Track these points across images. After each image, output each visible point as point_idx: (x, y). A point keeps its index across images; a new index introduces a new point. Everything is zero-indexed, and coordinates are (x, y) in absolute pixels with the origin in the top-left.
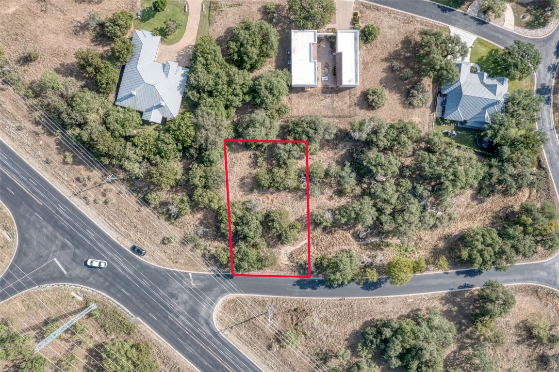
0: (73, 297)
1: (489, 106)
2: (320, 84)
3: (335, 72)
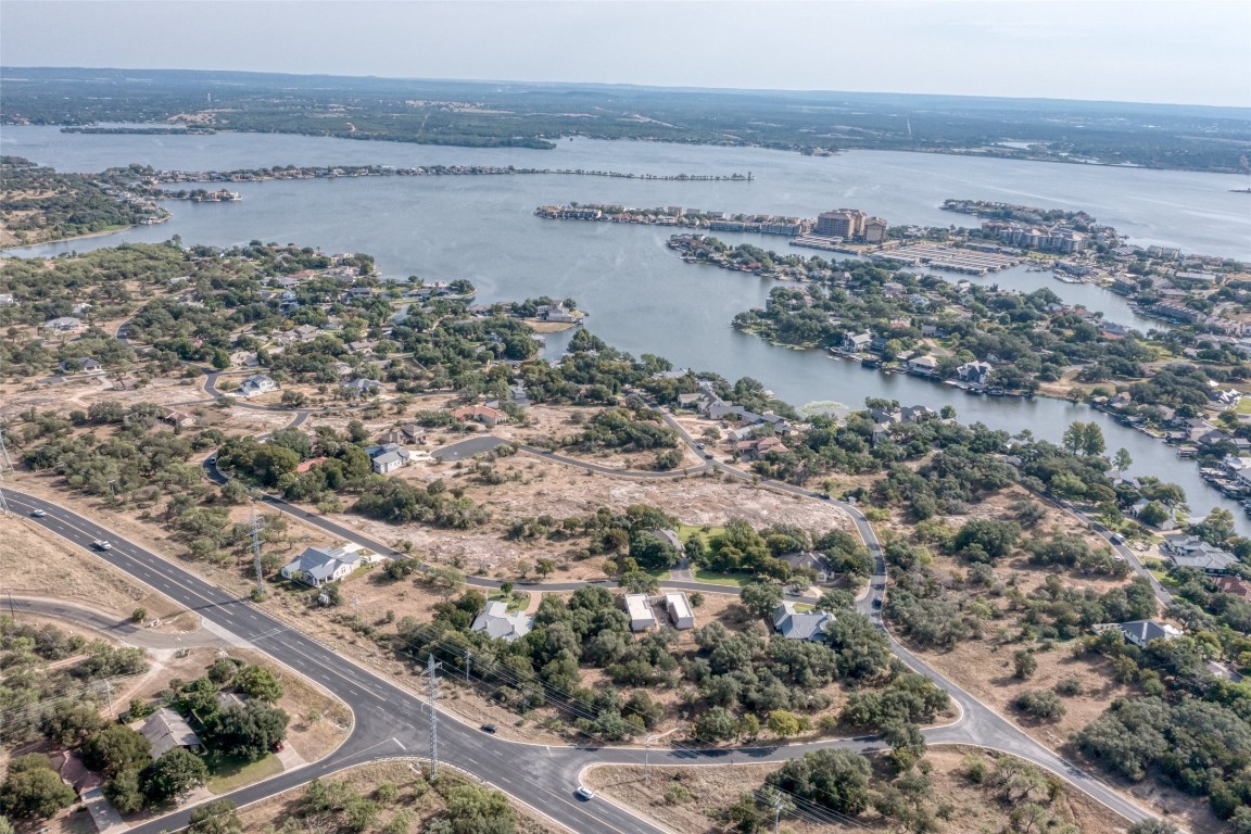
0: (410, 770)
1: (820, 621)
2: (658, 628)
3: (671, 619)
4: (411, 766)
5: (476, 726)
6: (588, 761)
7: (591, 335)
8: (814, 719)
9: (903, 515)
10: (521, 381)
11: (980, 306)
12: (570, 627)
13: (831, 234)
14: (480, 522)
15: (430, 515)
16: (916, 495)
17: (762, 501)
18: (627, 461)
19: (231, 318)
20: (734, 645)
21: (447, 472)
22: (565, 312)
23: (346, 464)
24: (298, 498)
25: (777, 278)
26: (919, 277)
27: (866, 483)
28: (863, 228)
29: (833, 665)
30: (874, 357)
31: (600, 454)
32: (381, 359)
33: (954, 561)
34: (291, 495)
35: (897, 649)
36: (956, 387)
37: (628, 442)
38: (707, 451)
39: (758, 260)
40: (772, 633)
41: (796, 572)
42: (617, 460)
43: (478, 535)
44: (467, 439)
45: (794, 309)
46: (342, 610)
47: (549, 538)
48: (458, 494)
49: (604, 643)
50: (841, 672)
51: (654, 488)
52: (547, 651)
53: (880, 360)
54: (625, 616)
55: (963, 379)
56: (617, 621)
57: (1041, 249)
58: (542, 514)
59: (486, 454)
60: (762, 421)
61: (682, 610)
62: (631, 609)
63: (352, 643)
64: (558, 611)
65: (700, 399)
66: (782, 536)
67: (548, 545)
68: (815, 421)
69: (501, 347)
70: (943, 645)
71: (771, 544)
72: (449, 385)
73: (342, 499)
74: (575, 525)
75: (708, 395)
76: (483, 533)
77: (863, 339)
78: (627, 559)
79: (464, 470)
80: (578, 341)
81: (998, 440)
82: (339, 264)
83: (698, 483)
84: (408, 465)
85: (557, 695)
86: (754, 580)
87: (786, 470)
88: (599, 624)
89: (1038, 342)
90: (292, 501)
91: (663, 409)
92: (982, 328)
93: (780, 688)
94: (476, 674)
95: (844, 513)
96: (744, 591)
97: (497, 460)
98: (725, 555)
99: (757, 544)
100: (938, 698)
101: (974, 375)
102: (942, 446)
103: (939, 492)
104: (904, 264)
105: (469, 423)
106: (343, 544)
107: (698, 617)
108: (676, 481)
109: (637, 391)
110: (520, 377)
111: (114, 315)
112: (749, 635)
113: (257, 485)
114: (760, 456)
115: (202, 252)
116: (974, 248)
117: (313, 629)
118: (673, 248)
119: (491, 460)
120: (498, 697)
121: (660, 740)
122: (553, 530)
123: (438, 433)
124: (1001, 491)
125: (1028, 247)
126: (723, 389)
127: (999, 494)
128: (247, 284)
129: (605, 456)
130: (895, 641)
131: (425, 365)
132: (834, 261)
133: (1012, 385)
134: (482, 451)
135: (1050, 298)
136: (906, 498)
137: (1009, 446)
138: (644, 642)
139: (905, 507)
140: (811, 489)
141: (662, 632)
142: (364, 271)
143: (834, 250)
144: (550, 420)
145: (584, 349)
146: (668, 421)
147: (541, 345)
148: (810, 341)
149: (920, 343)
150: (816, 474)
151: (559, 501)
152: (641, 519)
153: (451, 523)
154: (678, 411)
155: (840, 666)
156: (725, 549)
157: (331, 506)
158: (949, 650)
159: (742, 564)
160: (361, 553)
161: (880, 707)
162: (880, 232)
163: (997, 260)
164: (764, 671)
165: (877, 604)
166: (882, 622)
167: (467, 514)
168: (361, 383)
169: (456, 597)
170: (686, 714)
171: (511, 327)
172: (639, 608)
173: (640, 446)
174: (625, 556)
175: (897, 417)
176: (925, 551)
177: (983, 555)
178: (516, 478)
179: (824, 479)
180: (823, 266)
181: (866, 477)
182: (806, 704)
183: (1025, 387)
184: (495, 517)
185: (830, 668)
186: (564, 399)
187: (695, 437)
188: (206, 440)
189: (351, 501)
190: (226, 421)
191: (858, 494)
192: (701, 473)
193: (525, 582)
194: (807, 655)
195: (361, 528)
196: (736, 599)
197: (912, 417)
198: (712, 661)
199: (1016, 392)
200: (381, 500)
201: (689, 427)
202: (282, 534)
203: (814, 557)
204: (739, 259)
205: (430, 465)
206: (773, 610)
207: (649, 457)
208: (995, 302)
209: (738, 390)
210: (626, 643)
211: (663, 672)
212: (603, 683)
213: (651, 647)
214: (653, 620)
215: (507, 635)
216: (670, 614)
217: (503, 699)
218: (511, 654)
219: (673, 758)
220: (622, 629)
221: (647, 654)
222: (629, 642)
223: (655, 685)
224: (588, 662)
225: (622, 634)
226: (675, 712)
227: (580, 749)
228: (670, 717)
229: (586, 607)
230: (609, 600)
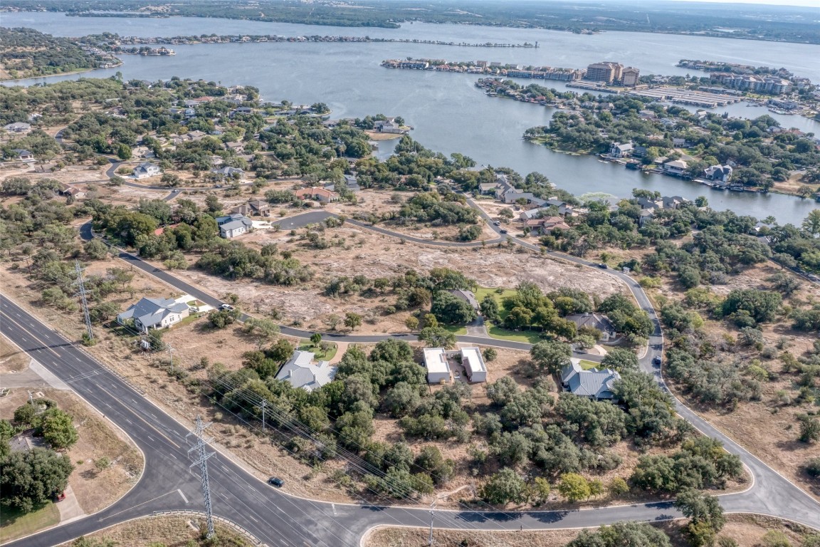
0: (188, 526)
1: (607, 380)
2: (453, 381)
3: (466, 373)
4: (189, 522)
5: (263, 479)
6: (372, 523)
7: (413, 141)
8: (605, 480)
9: (671, 284)
10: (355, 173)
11: (718, 126)
12: (368, 379)
13: (597, 79)
14: (303, 280)
15: (261, 273)
16: (682, 267)
17: (548, 268)
18: (434, 233)
19: (142, 125)
20: (523, 401)
21: (283, 238)
22: (396, 126)
23: (196, 229)
24: (151, 255)
25: (557, 107)
26: (666, 108)
27: (638, 256)
28: (620, 76)
29: (622, 424)
30: (636, 161)
31: (413, 227)
32: (248, 154)
33: (723, 325)
34: (144, 253)
35: (682, 410)
36: (703, 184)
37: (436, 218)
38: (502, 227)
39: (543, 95)
40: (560, 390)
41: (582, 331)
42: (426, 232)
43: (300, 291)
44: (304, 212)
45: (571, 126)
46: (163, 356)
47: (361, 295)
48: (286, 255)
49: (399, 396)
50: (629, 432)
51: (456, 256)
52: (344, 402)
53: (641, 162)
54: (422, 369)
55: (710, 178)
56: (414, 373)
57: (756, 92)
58: (358, 274)
59: (318, 225)
60: (548, 205)
61: (476, 365)
62: (428, 362)
63: (163, 387)
64: (359, 363)
65: (497, 187)
66: (568, 299)
67: (360, 301)
68: (592, 206)
69: (343, 148)
70: (723, 405)
71: (556, 306)
72: (298, 174)
73: (187, 257)
74: (384, 284)
75: (503, 184)
76: (304, 289)
77: (627, 147)
78: (427, 315)
79: (297, 237)
80: (403, 145)
81: (749, 224)
82: (233, 93)
83: (493, 252)
84: (250, 232)
85: (349, 448)
86: (543, 337)
87: (569, 244)
88: (397, 377)
89: (767, 152)
90: (145, 258)
91: (467, 195)
92: (720, 141)
93: (570, 448)
94: (272, 423)
95: (620, 280)
96: (535, 348)
97: (326, 230)
98: (517, 314)
99: (546, 305)
100: (730, 463)
101: (718, 175)
102: (700, 228)
103: (702, 265)
104: (653, 99)
105: (307, 201)
106: (179, 295)
107: (490, 371)
108: (475, 250)
109: (447, 181)
110: (355, 169)
111: (58, 122)
112: (539, 392)
113: (120, 245)
114: (547, 232)
115: (136, 84)
116: (706, 90)
117: (131, 372)
118: (480, 87)
119: (321, 230)
120: (290, 447)
121: (449, 499)
122: (365, 288)
123: (281, 207)
124: (757, 265)
125: (746, 90)
126: (516, 180)
127: (754, 268)
128: (161, 103)
129: (417, 229)
130: (678, 400)
131: (282, 159)
132: (600, 96)
133: (751, 183)
134: (314, 222)
135: (770, 123)
136: (673, 270)
137: (758, 229)
138: (438, 396)
139: (672, 277)
140: (591, 260)
141: (455, 386)
142: (250, 97)
143: (600, 90)
144: (374, 201)
145: (407, 151)
146: (470, 203)
147: (375, 148)
148: (584, 149)
149: (672, 152)
150: (594, 248)
151: (374, 264)
152: (443, 281)
153: (278, 281)
154: (478, 196)
155: (628, 427)
156: (516, 309)
157: (176, 263)
158: (730, 410)
159: (532, 322)
160: (192, 304)
161: (673, 473)
162: (634, 77)
163: (725, 99)
164: (554, 429)
165: (657, 363)
166: (662, 380)
167: (292, 273)
168: (227, 170)
169: (268, 346)
170: (476, 471)
171: (352, 134)
172: (435, 361)
173: (446, 221)
174: (427, 312)
175: (660, 204)
176: (696, 316)
177: (750, 320)
178: (339, 244)
179: (601, 252)
180: (592, 99)
181: (636, 252)
182: (595, 463)
183: (761, 185)
184: (317, 275)
185: (618, 427)
186: (387, 185)
187: (492, 216)
188: (87, 208)
189: (195, 259)
190: (112, 196)
191: (631, 265)
192: (496, 244)
193: (334, 334)
194: (596, 413)
195: (198, 282)
196: (526, 355)
197: (672, 205)
198: (502, 416)
199: (754, 189)
200: (219, 259)
201: (487, 208)
202: (126, 285)
203: (597, 318)
204: (529, 94)
205: (269, 232)
206: (561, 367)
207: (453, 231)
208: (728, 125)
209: (528, 182)
210: (421, 395)
211: (455, 426)
212: (395, 435)
213: (445, 400)
214: (449, 373)
215: (309, 384)
216: (464, 368)
217: (296, 449)
218: (308, 404)
219: (461, 520)
220: (418, 382)
221: (440, 408)
222: (424, 394)
223: (446, 439)
224: (383, 413)
225: (418, 386)
226: (465, 469)
227: (366, 507)
228: (459, 474)
229: (386, 359)
230: (408, 353)
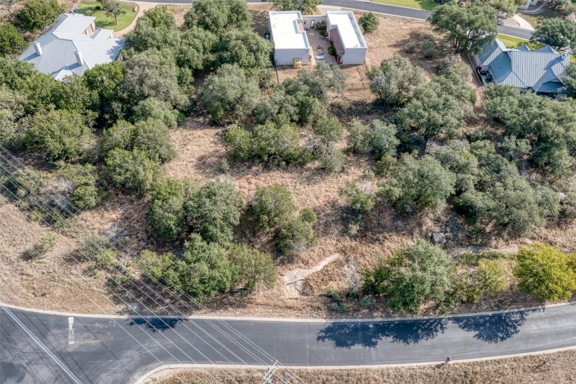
2: (314, 63)
3: (334, 50)
6: (148, 361)
12: (171, 59)
40: (478, 79)
49: (222, 88)
54: (264, 43)
56: (251, 50)
61: (349, 36)
62: (275, 33)
64: (157, 31)
88: (221, 55)
93: (521, 186)
96: (436, 14)
107: (372, 49)
120: (12, 187)
121: (306, 286)
138: (290, 89)
164: (487, 147)
170: (354, 229)
172: (287, 31)
194: (560, 122)
196: (422, 25)
206: (478, 42)
210: (262, 86)
211: (318, 141)
212: (214, 159)
213: (301, 95)
214: (307, 51)
215: (71, 68)
216: (332, 43)
217: (22, 192)
218: (52, 106)
219: (329, 345)
220: (257, 64)
221: (292, 109)
222: (267, 85)
223: (302, 164)
224: (198, 116)
225: (256, 71)
226: (336, 222)
227: (139, 322)
228: (325, 233)
229: (207, 27)
230: (244, 18)
